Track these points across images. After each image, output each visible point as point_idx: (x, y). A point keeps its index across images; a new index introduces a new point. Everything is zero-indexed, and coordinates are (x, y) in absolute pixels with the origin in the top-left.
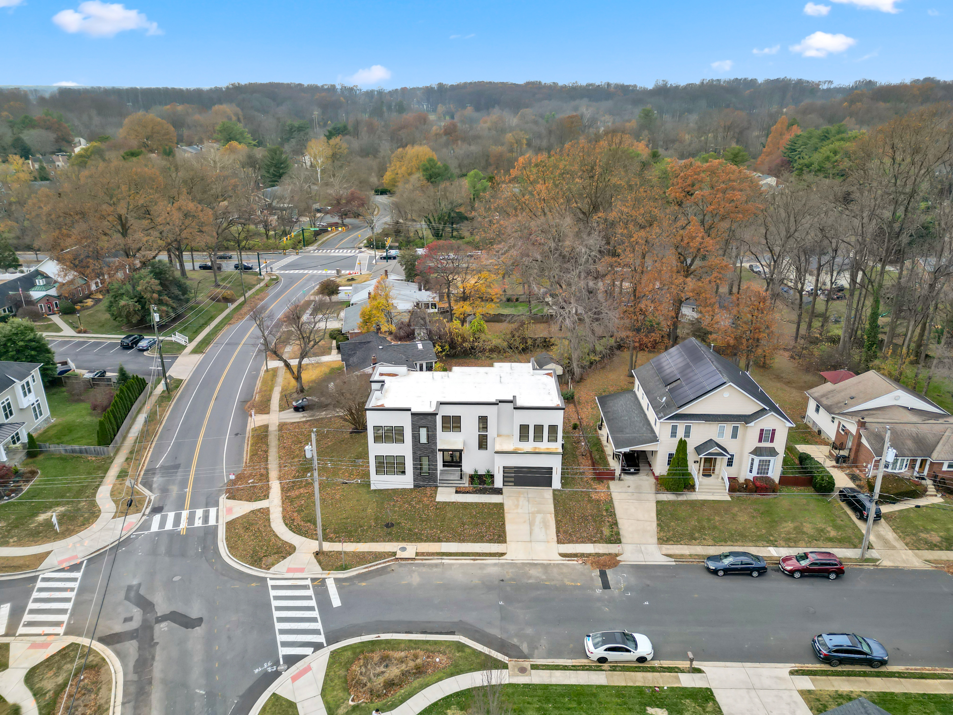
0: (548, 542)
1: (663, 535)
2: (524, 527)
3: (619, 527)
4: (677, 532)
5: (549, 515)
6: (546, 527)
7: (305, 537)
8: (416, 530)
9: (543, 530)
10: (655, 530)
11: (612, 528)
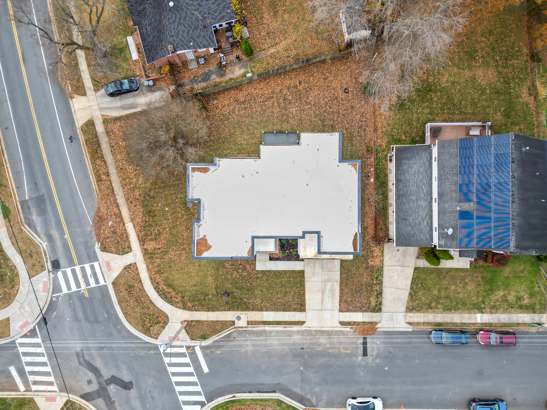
0: (333, 310)
1: (411, 304)
2: (318, 296)
3: (383, 296)
4: (421, 301)
5: (336, 283)
6: (333, 295)
7: (172, 305)
8: (245, 300)
9: (331, 298)
10: (407, 298)
11: (378, 298)
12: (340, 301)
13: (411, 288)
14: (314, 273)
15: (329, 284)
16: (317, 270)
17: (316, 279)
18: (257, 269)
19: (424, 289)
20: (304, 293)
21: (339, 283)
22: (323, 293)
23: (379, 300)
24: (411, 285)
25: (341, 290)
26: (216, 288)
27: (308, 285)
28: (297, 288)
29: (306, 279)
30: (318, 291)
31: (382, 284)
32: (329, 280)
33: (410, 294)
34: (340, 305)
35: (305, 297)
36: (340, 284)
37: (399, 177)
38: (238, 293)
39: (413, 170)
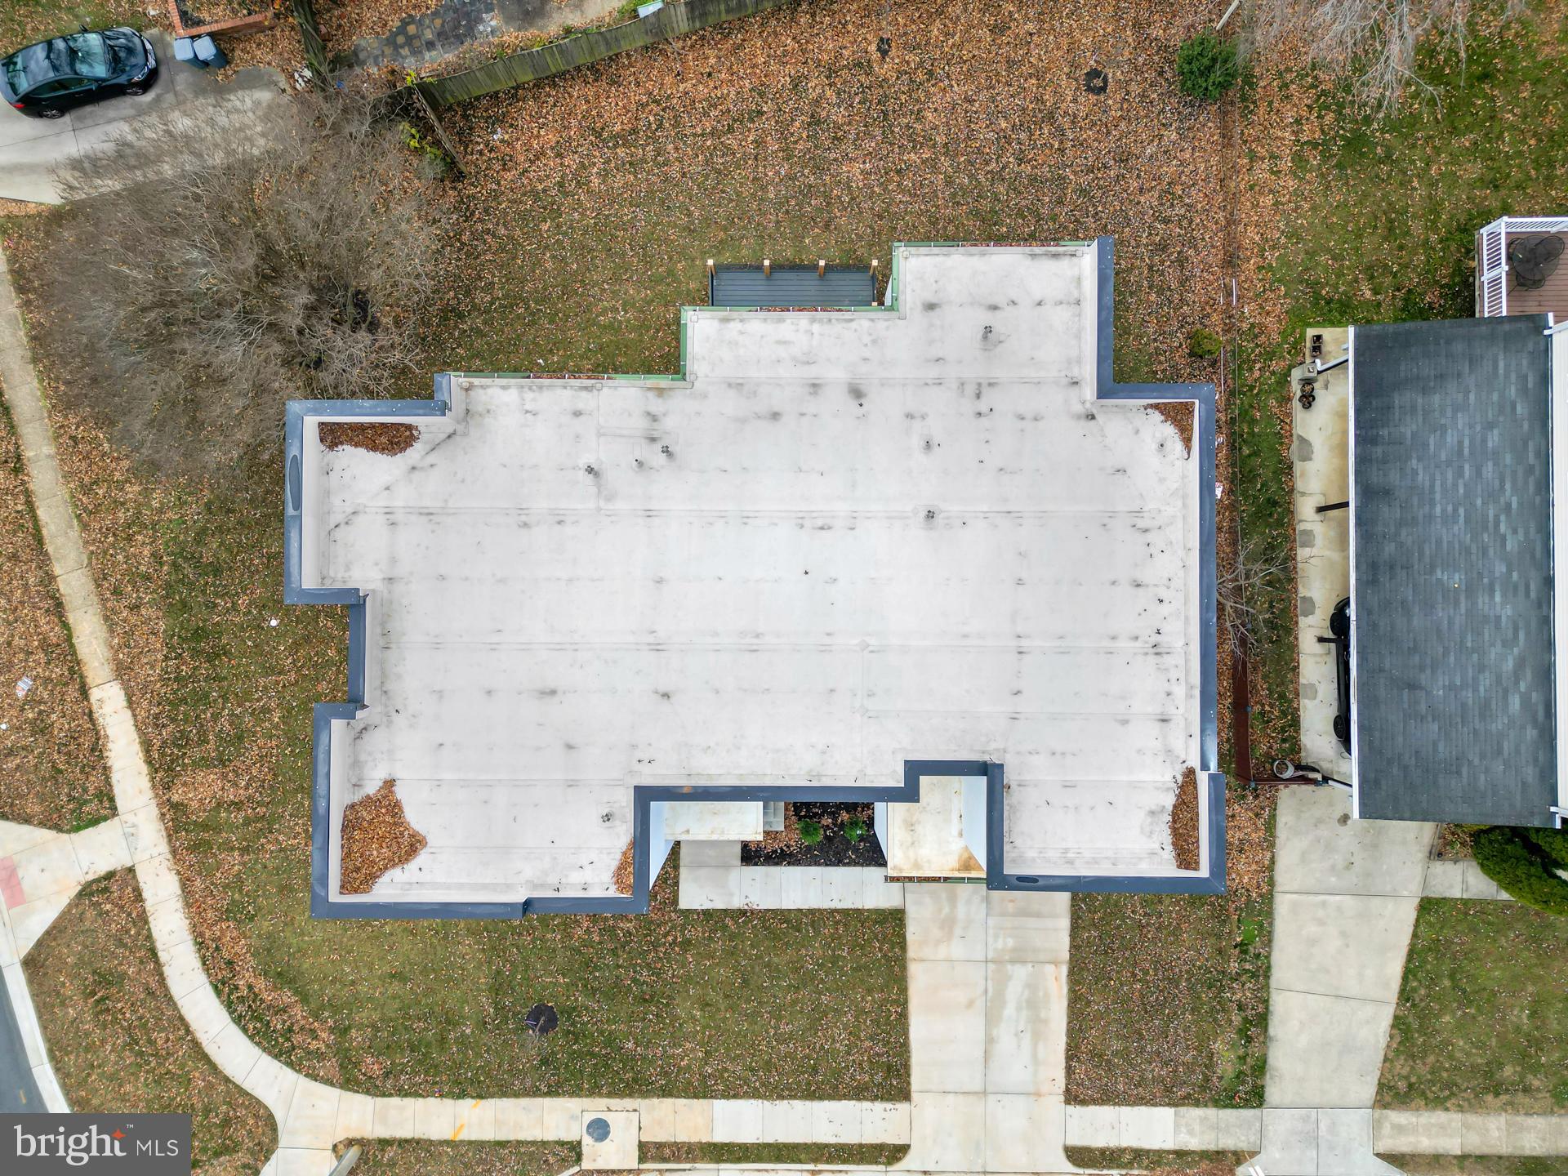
0: (1038, 1095)
1: (1401, 1067)
2: (968, 1029)
3: (1272, 1031)
4: (1451, 1057)
5: (1050, 969)
6: (1037, 1026)
7: (290, 1064)
8: (630, 1045)
9: (1027, 1039)
10: (1382, 1040)
11: (1249, 1039)
12: (1072, 1054)
13: (1405, 995)
14: (948, 925)
15: (1020, 974)
16: (961, 911)
17: (957, 950)
18: (683, 904)
19: (1466, 999)
20: (903, 1016)
21: (1064, 970)
22: (991, 1018)
23: (1255, 1049)
24: (1405, 978)
25: (1076, 1001)
26: (498, 988)
27: (919, 979)
28: (870, 991)
29: (912, 952)
30: (970, 1004)
31: (1267, 977)
32: (1019, 957)
33: (1398, 1022)
34: (1069, 1071)
35: (905, 1033)
36: (1071, 973)
37: (1376, 478)
38: (594, 1013)
39: (1451, 438)
